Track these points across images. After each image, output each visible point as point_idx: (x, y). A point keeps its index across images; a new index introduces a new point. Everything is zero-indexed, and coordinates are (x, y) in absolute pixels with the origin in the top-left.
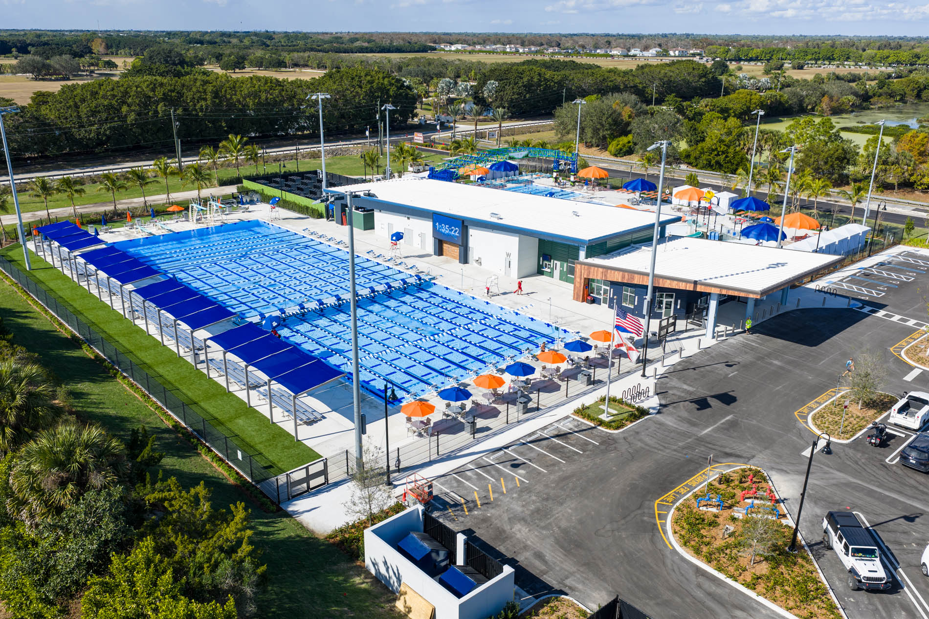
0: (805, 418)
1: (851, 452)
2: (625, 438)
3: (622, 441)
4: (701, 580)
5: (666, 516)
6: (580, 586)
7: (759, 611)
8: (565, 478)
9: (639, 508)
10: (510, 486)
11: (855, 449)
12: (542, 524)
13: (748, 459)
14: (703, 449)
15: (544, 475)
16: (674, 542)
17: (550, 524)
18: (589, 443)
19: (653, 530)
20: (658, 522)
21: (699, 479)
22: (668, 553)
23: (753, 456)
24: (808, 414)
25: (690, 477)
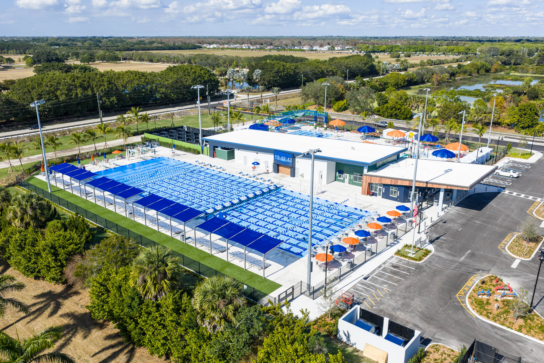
0: (504, 249)
1: (532, 264)
2: (426, 265)
3: (425, 267)
4: (495, 330)
5: (465, 301)
6: (442, 338)
7: (528, 342)
8: (408, 287)
9: (451, 299)
10: (384, 293)
11: (534, 262)
12: (409, 310)
13: (489, 271)
14: (465, 268)
15: (397, 287)
16: (474, 313)
17: (413, 310)
18: (410, 269)
19: (462, 309)
20: (463, 305)
21: (471, 283)
22: (475, 319)
23: (490, 270)
24: (505, 247)
25: (467, 281)
